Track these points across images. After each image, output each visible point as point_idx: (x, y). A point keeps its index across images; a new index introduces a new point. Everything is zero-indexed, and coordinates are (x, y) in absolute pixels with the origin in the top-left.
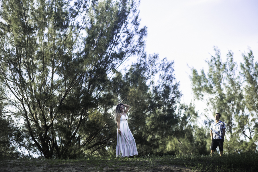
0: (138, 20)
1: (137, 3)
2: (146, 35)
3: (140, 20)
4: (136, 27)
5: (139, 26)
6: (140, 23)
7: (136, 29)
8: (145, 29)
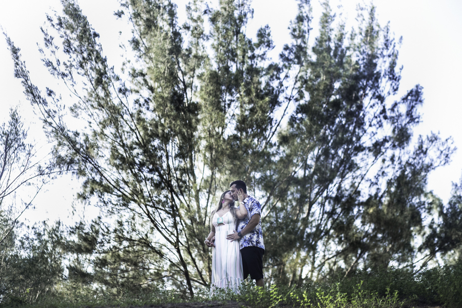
0: (397, 69)
1: (397, 41)
2: (421, 101)
3: (401, 69)
4: (393, 84)
5: (400, 81)
6: (401, 75)
7: (395, 87)
8: (419, 91)
